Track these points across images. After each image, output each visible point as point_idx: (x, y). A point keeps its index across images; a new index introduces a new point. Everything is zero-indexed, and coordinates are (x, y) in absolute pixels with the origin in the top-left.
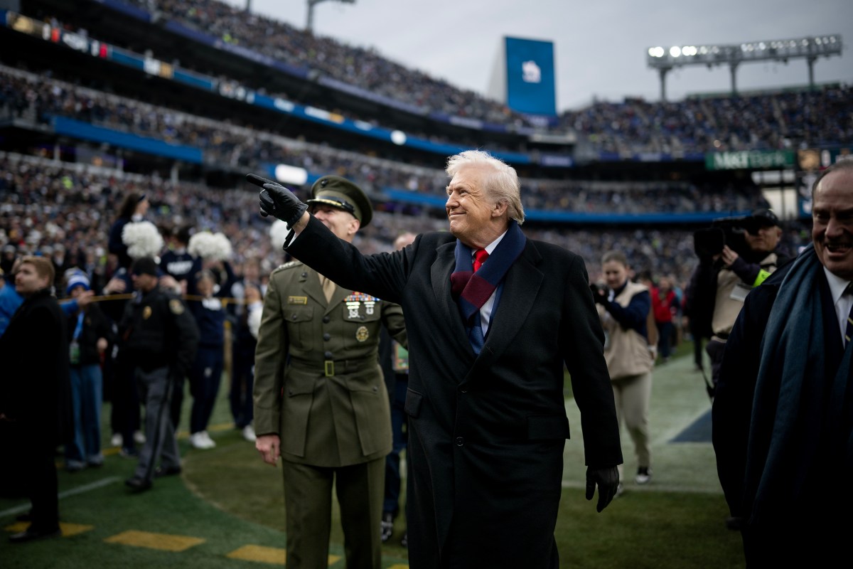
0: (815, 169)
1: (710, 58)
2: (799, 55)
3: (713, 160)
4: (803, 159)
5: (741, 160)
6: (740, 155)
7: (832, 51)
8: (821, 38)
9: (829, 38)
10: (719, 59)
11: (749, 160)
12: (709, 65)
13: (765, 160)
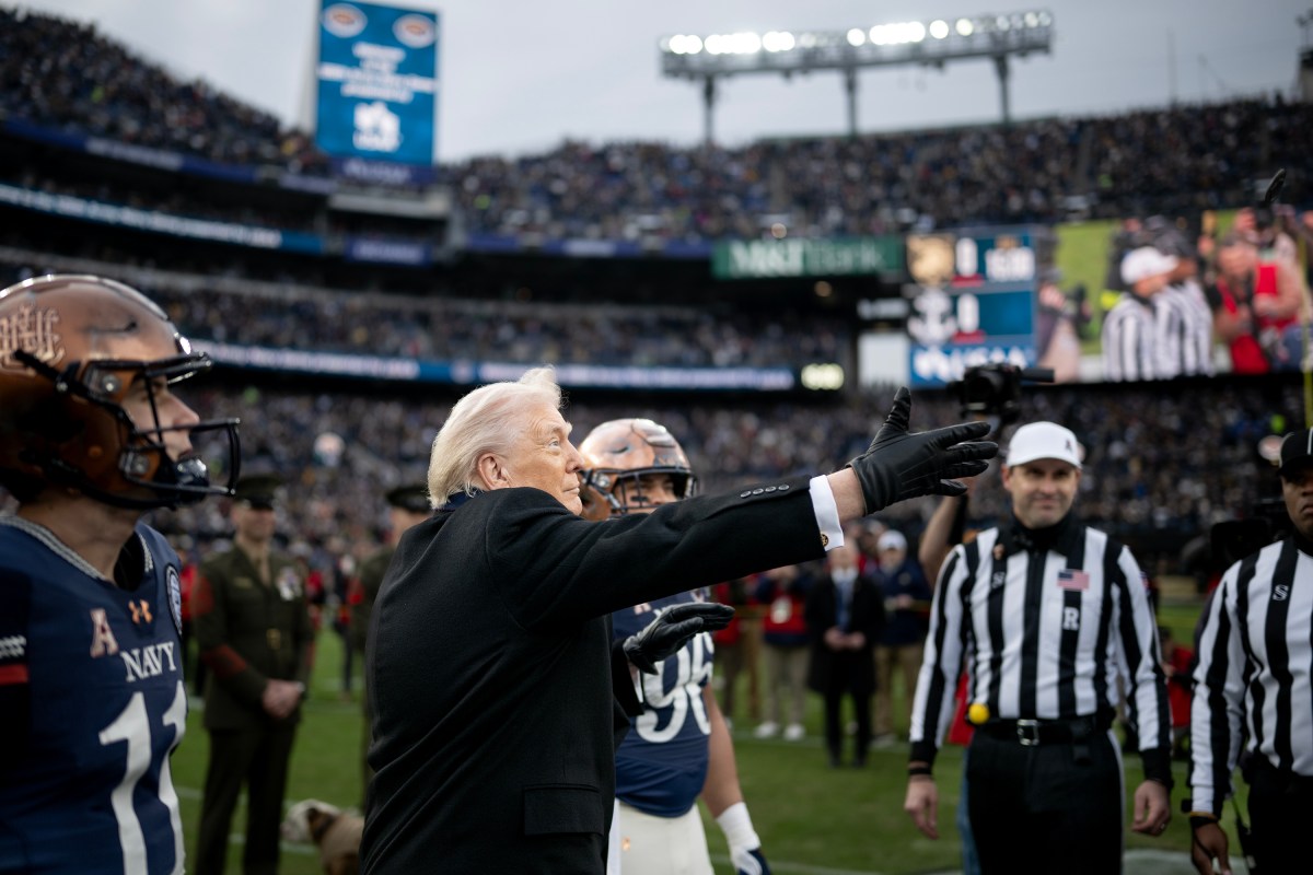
0: (943, 280)
1: (790, 60)
2: (968, 54)
3: (728, 257)
4: (916, 256)
5: (786, 257)
6: (786, 247)
7: (1035, 45)
8: (1009, 18)
9: (1023, 17)
10: (810, 62)
11: (805, 257)
12: (787, 72)
13: (837, 259)
